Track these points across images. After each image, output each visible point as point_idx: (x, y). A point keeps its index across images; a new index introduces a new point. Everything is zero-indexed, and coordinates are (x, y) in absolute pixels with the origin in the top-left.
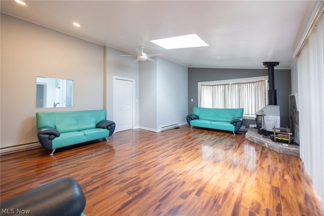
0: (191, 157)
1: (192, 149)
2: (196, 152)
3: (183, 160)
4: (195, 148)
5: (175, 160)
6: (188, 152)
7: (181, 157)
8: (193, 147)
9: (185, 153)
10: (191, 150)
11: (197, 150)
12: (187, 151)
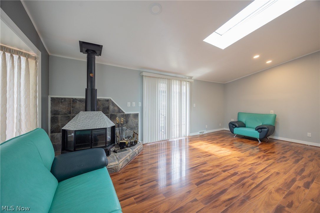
0: (227, 159)
1: (225, 167)
2: (220, 163)
3: (235, 157)
4: (221, 168)
5: (243, 158)
6: (231, 164)
7: (239, 161)
8: (224, 171)
9: (235, 164)
10: (227, 166)
11: (219, 164)
12: (232, 166)
